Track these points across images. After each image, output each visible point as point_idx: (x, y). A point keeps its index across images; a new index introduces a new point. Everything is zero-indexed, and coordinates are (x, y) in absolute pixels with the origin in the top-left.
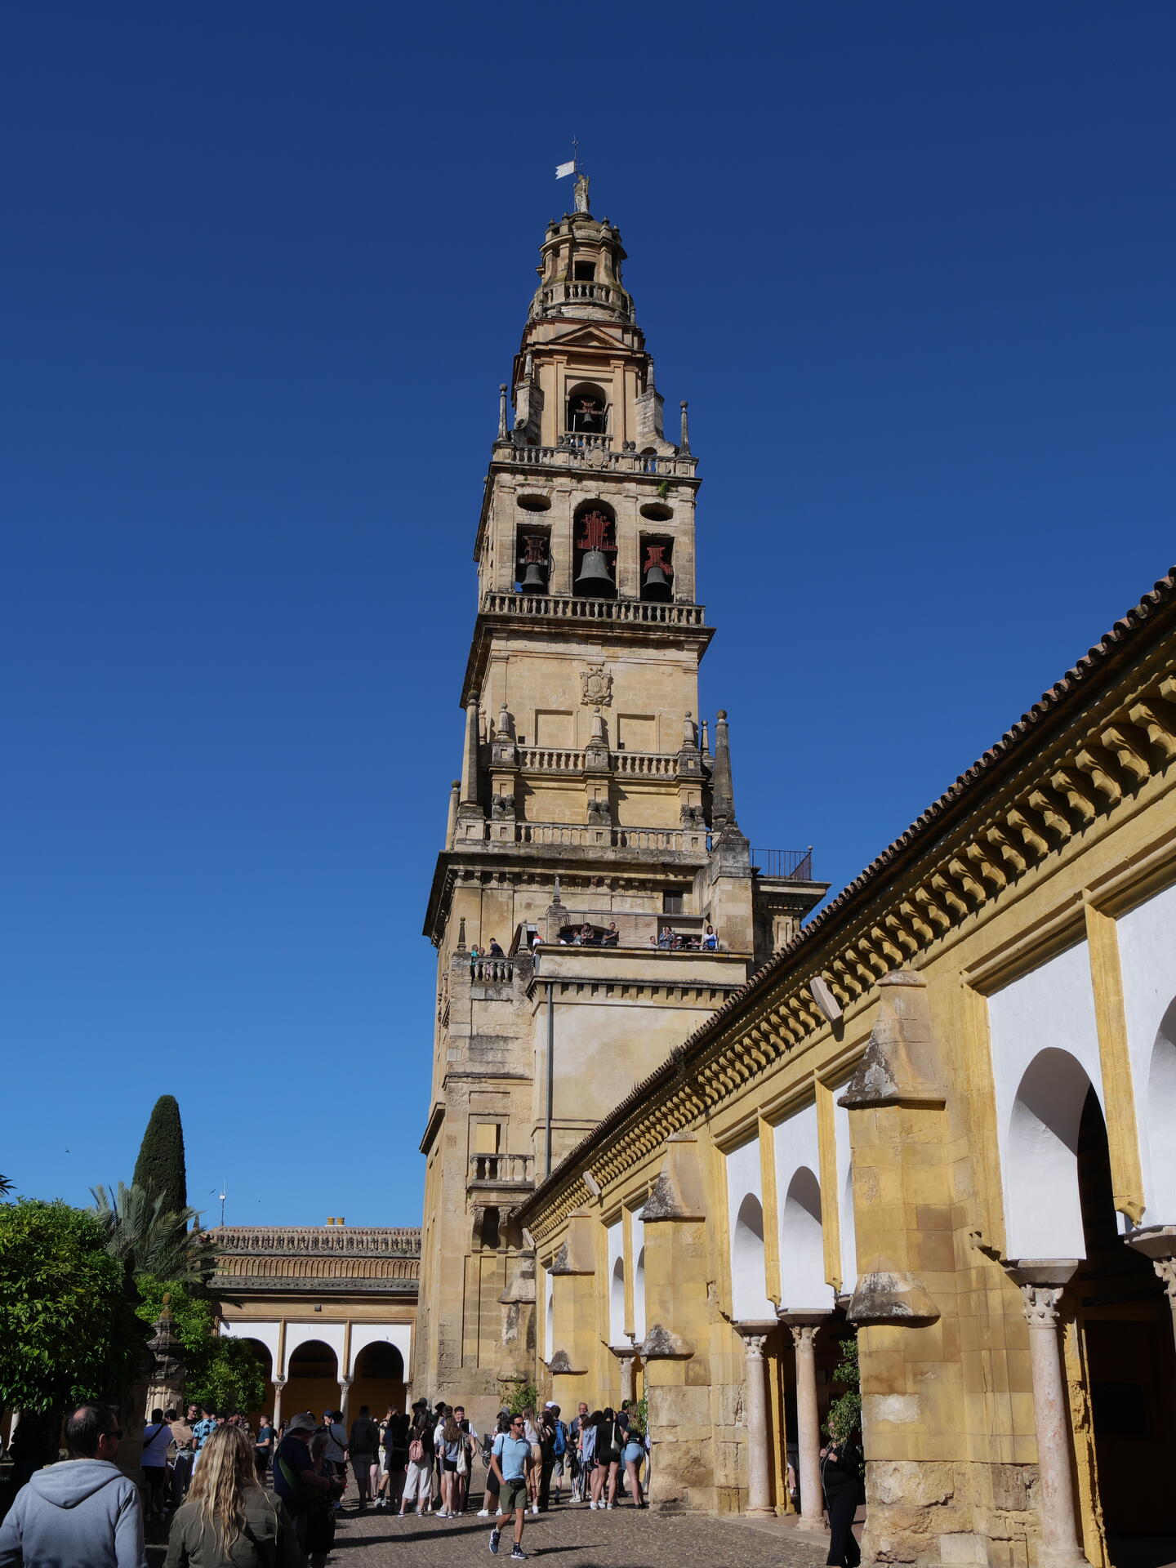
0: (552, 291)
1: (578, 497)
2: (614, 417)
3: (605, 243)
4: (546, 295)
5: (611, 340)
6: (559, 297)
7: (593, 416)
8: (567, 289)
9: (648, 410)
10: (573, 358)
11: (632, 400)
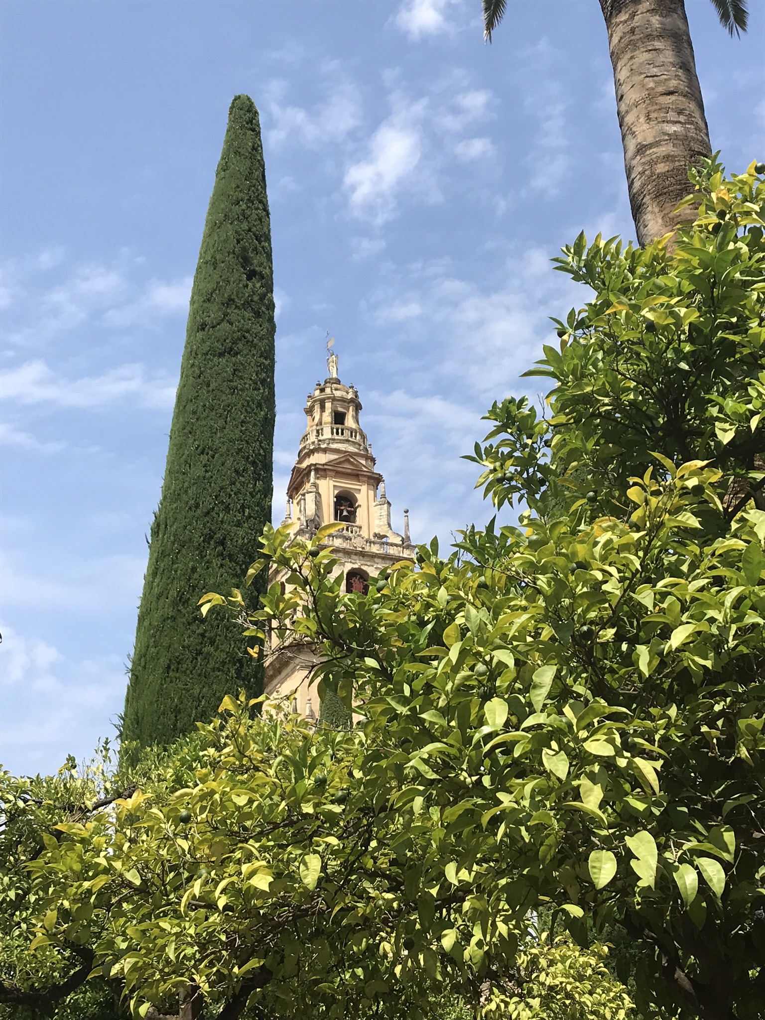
0: (322, 429)
1: (348, 567)
2: (361, 514)
3: (352, 401)
4: (318, 431)
5: (360, 465)
6: (327, 434)
7: (348, 511)
8: (332, 429)
9: (383, 511)
10: (339, 474)
11: (372, 504)
